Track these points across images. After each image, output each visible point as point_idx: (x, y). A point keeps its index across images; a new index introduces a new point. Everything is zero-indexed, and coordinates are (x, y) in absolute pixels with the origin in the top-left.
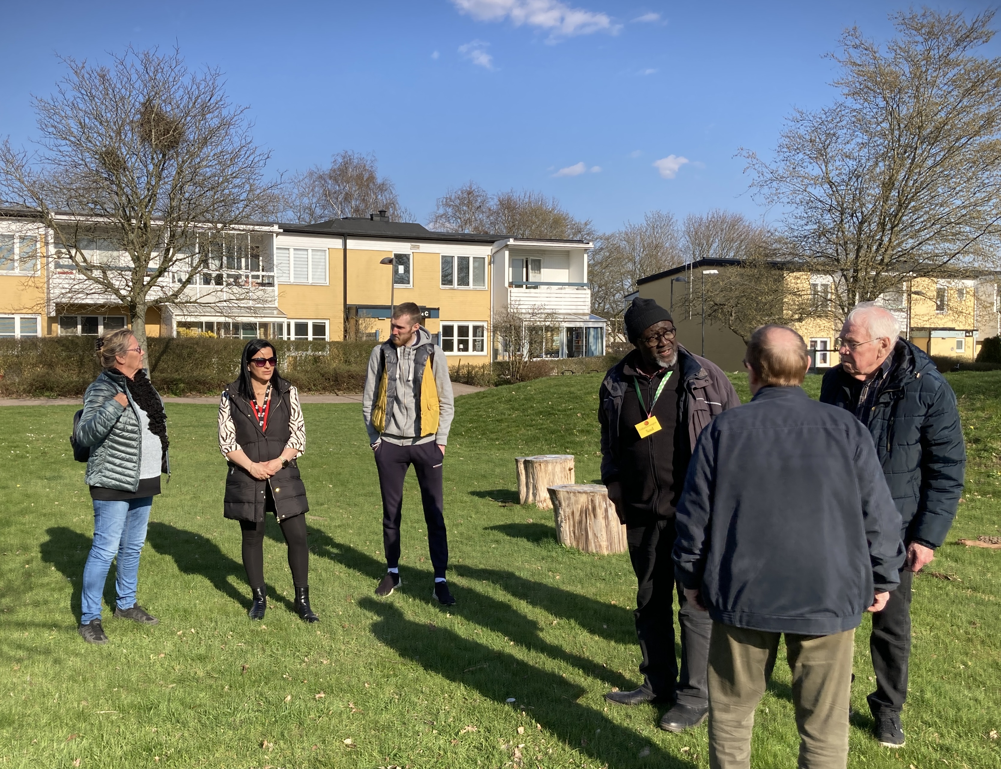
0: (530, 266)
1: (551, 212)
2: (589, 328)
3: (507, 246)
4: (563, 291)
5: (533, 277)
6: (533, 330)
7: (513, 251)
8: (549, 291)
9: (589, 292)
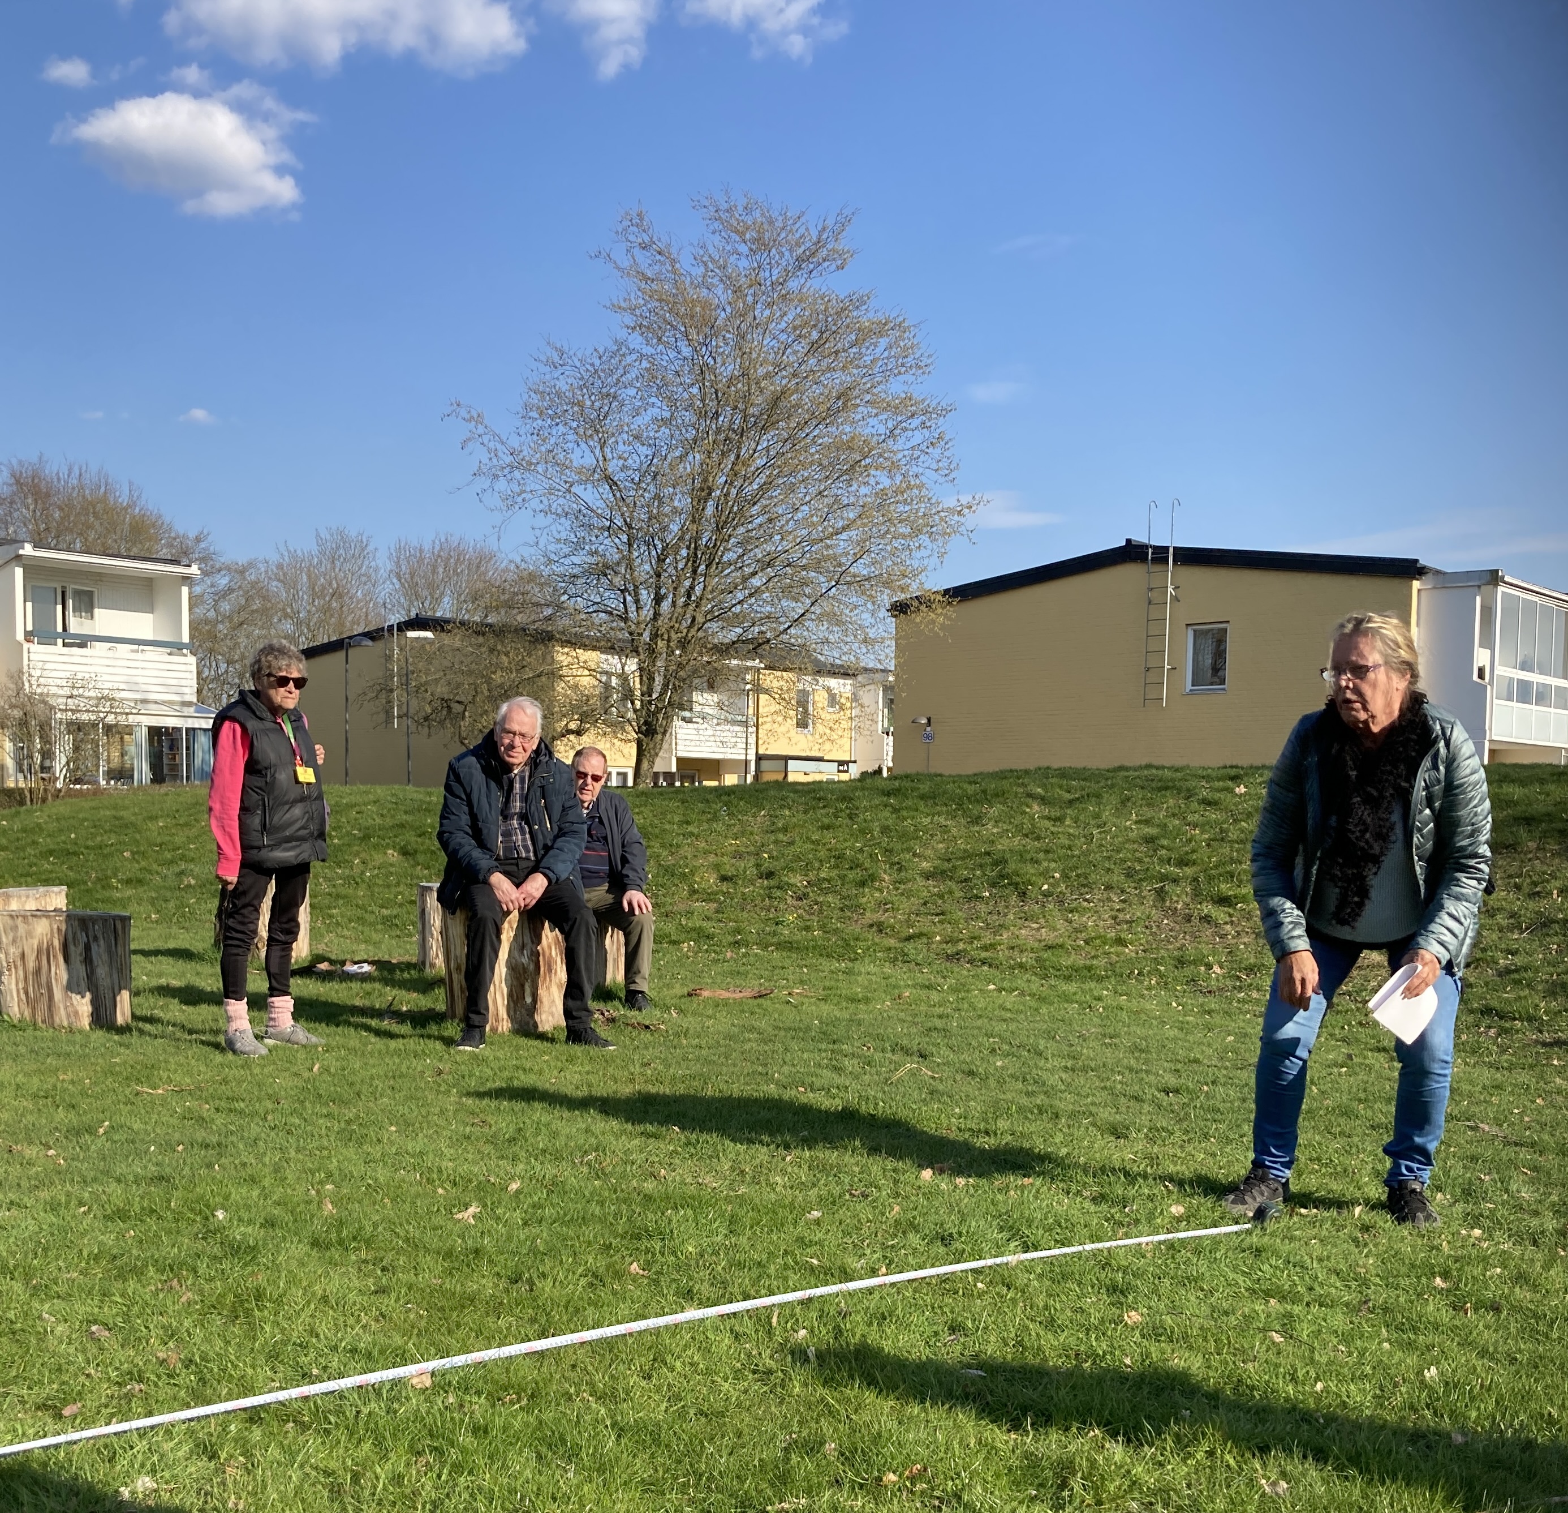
0: (70, 603)
1: (125, 509)
2: (194, 729)
3: (18, 557)
4: (139, 656)
5: (77, 625)
6: (76, 728)
7: (34, 570)
8: (111, 654)
9: (192, 660)
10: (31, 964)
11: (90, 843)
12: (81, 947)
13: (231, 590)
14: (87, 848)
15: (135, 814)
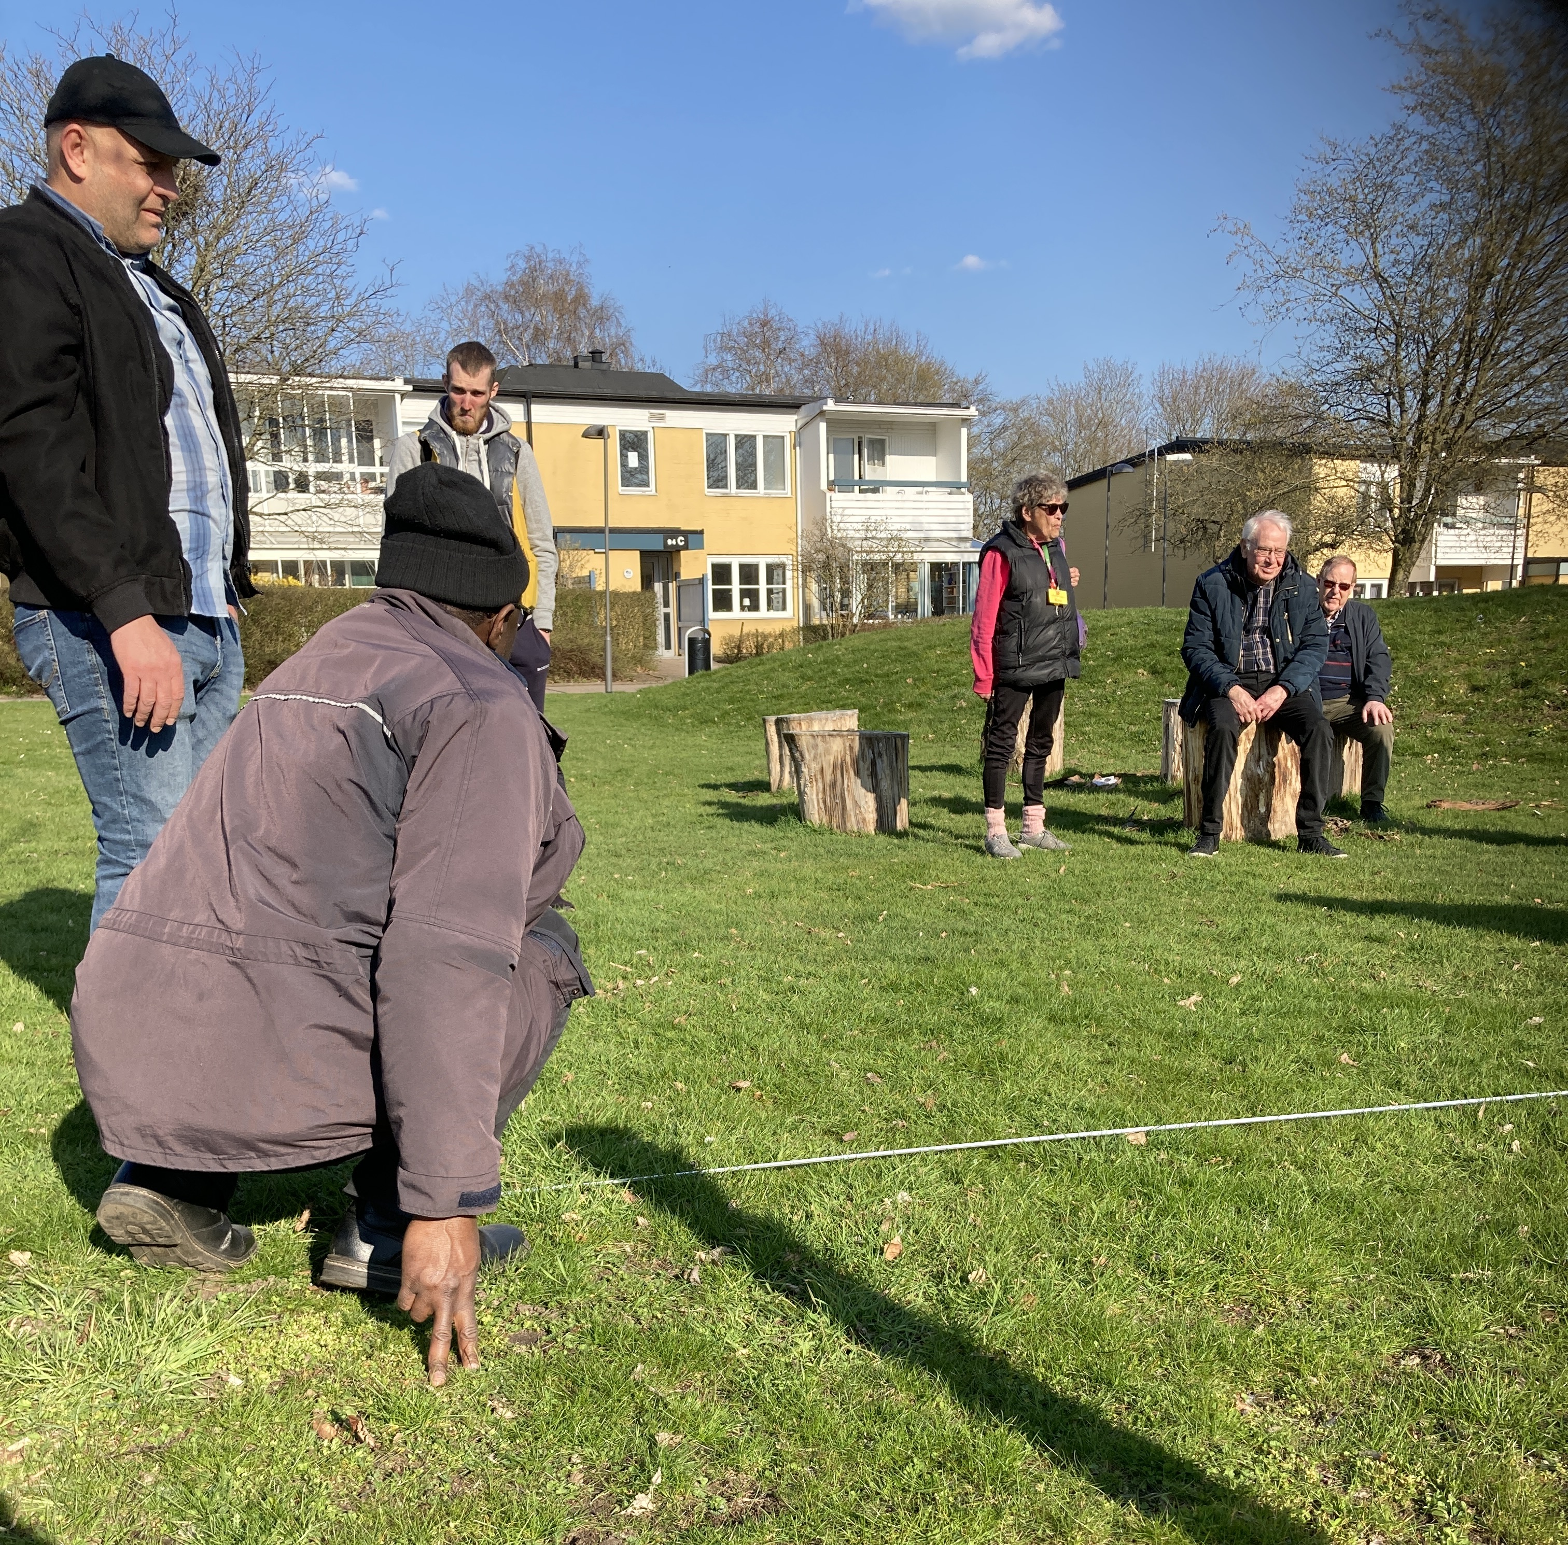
0: (865, 452)
1: (913, 358)
2: (970, 563)
3: (822, 413)
4: (924, 497)
5: (871, 472)
6: (870, 567)
7: (836, 423)
8: (899, 497)
9: (969, 497)
10: (828, 777)
11: (879, 672)
12: (868, 762)
13: (1005, 428)
14: (877, 676)
15: (917, 644)
